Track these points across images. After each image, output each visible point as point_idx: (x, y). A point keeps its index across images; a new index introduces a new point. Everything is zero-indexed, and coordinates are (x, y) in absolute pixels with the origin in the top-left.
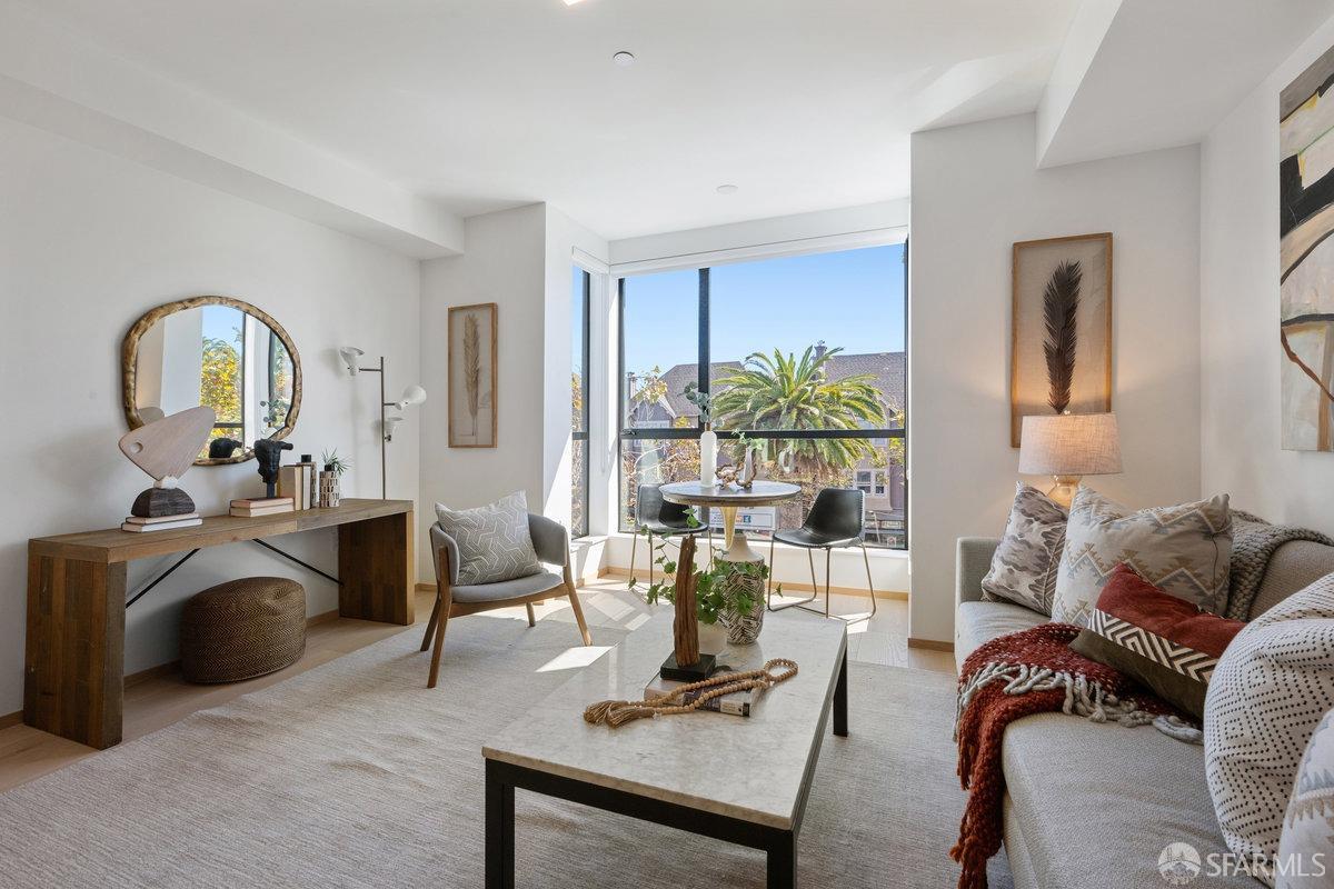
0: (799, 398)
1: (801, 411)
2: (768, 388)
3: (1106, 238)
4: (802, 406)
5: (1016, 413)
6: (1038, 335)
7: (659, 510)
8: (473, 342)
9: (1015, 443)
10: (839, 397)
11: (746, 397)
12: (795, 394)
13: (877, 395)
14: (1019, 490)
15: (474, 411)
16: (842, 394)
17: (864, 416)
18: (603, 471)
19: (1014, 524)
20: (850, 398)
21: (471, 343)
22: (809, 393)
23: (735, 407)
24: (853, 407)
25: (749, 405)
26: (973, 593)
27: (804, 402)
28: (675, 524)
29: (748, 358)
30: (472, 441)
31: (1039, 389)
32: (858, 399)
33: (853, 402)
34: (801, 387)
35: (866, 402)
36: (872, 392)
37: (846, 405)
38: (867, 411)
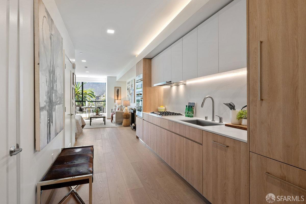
0: (77, 93)
1: (78, 96)
3: (121, 87)
5: (115, 100)
6: (116, 94)
9: (115, 102)
10: (87, 93)
12: (77, 92)
13: (94, 93)
14: (114, 105)
16: (87, 92)
17: (92, 97)
19: (114, 107)
20: (89, 93)
22: (80, 92)
24: (89, 95)
26: (112, 112)
27: (79, 94)
31: (116, 98)
33: (89, 94)
34: (78, 91)
36: (93, 92)
37: (88, 95)
38: (93, 96)
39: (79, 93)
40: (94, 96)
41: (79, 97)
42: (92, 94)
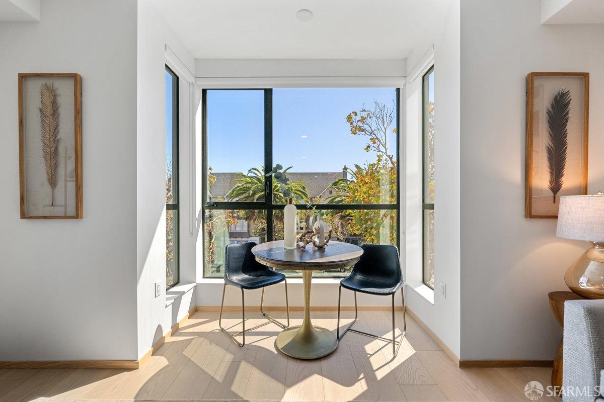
0: (274, 189)
1: (275, 195)
2: (260, 184)
3: (584, 77)
4: (276, 193)
7: (242, 263)
8: (51, 111)
10: (292, 189)
11: (249, 188)
13: (306, 190)
15: (53, 181)
18: (192, 234)
20: (295, 190)
21: (49, 112)
22: (278, 187)
23: (245, 193)
24: (297, 194)
25: (251, 192)
27: (276, 191)
28: (255, 274)
29: (250, 170)
30: (48, 211)
32: (299, 191)
33: (298, 192)
34: (275, 184)
35: (302, 192)
36: (304, 187)
38: (303, 196)
39: (277, 189)
40: (306, 195)
41: (278, 198)
42: (302, 190)
